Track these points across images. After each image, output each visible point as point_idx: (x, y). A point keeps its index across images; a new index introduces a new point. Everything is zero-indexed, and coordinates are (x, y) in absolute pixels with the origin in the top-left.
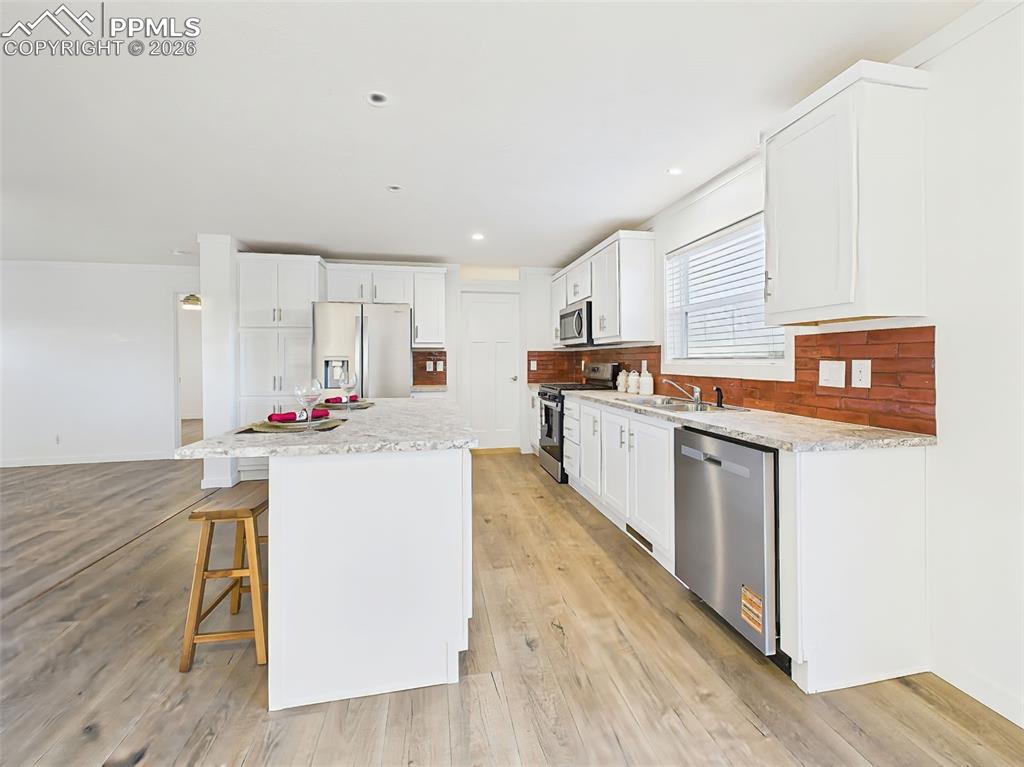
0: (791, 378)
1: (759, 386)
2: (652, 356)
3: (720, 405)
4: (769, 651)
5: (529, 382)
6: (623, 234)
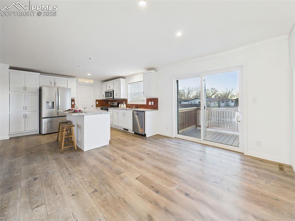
0: (146, 104)
1: (142, 105)
2: (125, 101)
3: (137, 108)
4: (144, 134)
5: (96, 107)
6: (121, 79)
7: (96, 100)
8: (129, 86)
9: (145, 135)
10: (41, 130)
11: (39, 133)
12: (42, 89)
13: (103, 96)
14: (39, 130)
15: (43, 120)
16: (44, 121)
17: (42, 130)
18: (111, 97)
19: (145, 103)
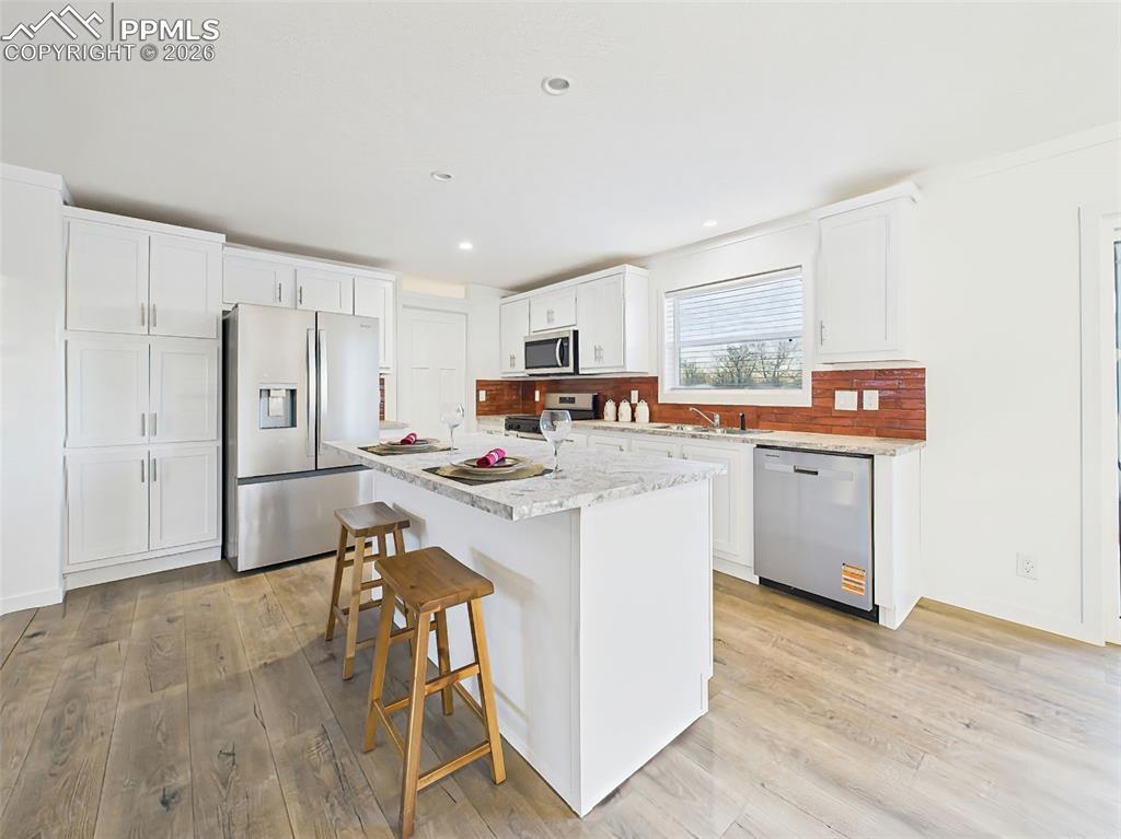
0: (810, 405)
1: (775, 411)
2: (645, 387)
3: (743, 428)
4: (870, 608)
5: (478, 414)
6: (628, 268)
7: (478, 381)
8: (668, 304)
9: (873, 615)
10: (231, 539)
11: (219, 558)
12: (236, 322)
13: (513, 365)
14: (221, 544)
15: (243, 490)
16: (247, 496)
17: (236, 544)
18: (568, 365)
19: (802, 398)
